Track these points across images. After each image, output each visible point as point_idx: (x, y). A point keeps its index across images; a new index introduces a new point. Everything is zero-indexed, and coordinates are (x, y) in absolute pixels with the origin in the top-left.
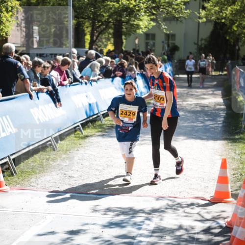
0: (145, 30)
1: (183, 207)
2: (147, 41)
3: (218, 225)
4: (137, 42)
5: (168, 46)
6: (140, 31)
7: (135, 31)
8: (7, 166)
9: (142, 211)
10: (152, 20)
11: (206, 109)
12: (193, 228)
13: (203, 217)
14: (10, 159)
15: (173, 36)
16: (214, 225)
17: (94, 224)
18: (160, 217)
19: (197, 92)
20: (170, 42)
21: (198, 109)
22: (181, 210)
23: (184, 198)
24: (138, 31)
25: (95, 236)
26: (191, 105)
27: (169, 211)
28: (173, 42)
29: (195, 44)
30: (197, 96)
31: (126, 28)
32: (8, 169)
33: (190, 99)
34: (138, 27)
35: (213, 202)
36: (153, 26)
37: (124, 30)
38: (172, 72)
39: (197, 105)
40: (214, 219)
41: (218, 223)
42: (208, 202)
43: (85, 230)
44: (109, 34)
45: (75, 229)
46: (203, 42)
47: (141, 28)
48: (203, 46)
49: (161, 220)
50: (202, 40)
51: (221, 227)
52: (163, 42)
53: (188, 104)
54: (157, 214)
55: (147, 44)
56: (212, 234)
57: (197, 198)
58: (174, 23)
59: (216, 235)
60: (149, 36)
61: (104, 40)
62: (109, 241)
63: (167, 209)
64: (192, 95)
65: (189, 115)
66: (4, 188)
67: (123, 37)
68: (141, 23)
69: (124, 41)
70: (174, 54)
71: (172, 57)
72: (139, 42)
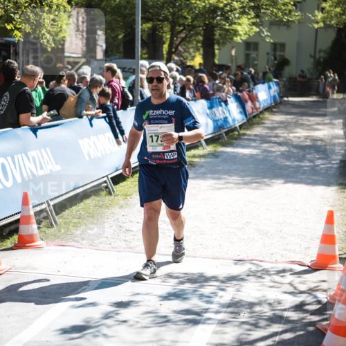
0: (244, 38)
1: (270, 275)
2: (248, 52)
3: (315, 300)
4: (233, 53)
5: (275, 59)
6: (238, 39)
7: (232, 39)
8: (45, 214)
9: (215, 278)
10: (254, 24)
11: (319, 143)
12: (279, 303)
13: (295, 288)
14: (49, 205)
15: (283, 46)
16: (309, 299)
17: (147, 294)
18: (237, 287)
19: (309, 121)
20: (278, 53)
21: (308, 143)
22: (268, 278)
23: (276, 262)
24: (235, 38)
25: (150, 309)
26: (299, 138)
27: (252, 279)
28: (282, 53)
29: (311, 56)
30: (308, 125)
31: (220, 35)
32: (46, 218)
33: (299, 130)
34: (236, 33)
35: (313, 269)
36: (255, 32)
37: (217, 37)
38: (278, 94)
39: (306, 138)
40: (310, 291)
41: (315, 297)
42: (307, 268)
43: (137, 302)
44: (198, 42)
45: (125, 299)
46: (322, 54)
47: (240, 35)
48: (322, 60)
49: (238, 290)
50: (320, 51)
51: (319, 302)
52: (268, 54)
53: (295, 137)
54: (235, 282)
55: (247, 56)
56: (307, 311)
57: (293, 262)
58: (283, 28)
59: (313, 313)
60: (250, 45)
61: (191, 50)
62: (165, 317)
63: (249, 276)
64: (302, 124)
65: (295, 151)
66: (39, 243)
67: (216, 47)
68: (239, 28)
69: (217, 52)
70: (282, 69)
71: (281, 74)
72: (236, 53)
